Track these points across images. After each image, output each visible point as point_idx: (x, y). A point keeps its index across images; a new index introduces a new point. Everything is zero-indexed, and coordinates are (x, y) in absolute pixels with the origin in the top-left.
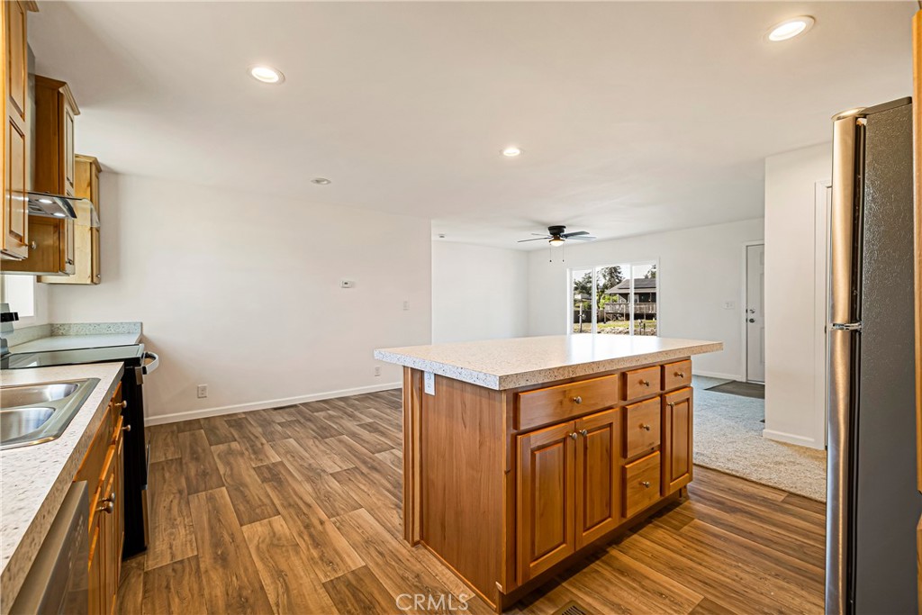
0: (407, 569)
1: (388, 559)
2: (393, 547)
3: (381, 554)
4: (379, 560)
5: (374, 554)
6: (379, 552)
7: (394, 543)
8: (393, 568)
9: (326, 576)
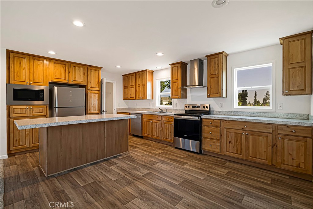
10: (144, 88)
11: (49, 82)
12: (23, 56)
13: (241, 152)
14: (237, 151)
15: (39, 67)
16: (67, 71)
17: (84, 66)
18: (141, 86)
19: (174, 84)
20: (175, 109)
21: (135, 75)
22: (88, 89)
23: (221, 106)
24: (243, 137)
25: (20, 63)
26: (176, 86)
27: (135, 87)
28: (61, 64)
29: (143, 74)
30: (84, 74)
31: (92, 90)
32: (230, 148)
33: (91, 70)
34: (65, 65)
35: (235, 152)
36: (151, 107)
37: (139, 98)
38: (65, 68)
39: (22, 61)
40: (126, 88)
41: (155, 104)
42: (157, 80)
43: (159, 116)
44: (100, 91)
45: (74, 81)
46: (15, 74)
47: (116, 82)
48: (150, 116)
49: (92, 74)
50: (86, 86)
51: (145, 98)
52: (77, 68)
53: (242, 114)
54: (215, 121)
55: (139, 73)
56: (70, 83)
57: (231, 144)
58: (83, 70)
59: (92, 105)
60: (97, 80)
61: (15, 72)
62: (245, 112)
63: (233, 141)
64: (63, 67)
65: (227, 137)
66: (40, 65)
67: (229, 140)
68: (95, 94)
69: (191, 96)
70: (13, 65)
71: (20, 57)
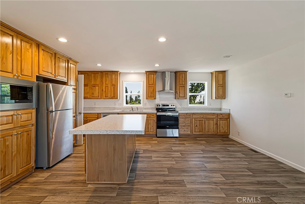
13: (202, 131)
14: (200, 130)
18: (110, 86)
19: (150, 87)
20: (144, 107)
21: (100, 74)
23: (181, 105)
24: (203, 122)
26: (152, 90)
29: (113, 75)
32: (197, 130)
35: (199, 131)
37: (107, 98)
44: (76, 90)
51: (116, 98)
53: (193, 109)
54: (188, 114)
55: (107, 73)
57: (197, 127)
62: (195, 108)
63: (198, 125)
65: (195, 123)
67: (196, 125)
69: (160, 97)
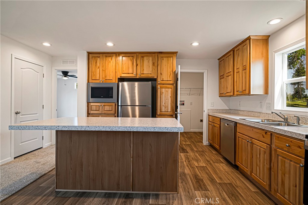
0: (183, 185)
1: (187, 190)
2: (184, 193)
3: (189, 192)
4: (190, 190)
5: (191, 193)
6: (189, 193)
7: (182, 194)
8: (187, 187)
9: (208, 193)
10: (246, 73)
11: (118, 78)
12: (98, 55)
15: (109, 63)
16: (135, 64)
17: (153, 54)
18: (241, 70)
21: (232, 55)
22: (159, 83)
25: (96, 62)
27: (232, 73)
28: (129, 57)
29: (244, 47)
30: (154, 64)
31: (163, 84)
33: (162, 58)
34: (133, 57)
36: (264, 110)
37: (238, 93)
38: (132, 60)
39: (97, 59)
40: (222, 78)
41: (272, 104)
42: (276, 52)
43: (266, 133)
44: (175, 85)
45: (141, 75)
46: (93, 73)
47: (206, 71)
48: (248, 128)
49: (164, 63)
50: (156, 79)
51: (247, 92)
52: (145, 58)
55: (238, 48)
56: (138, 77)
58: (152, 59)
59: (163, 103)
60: (170, 70)
61: (93, 71)
64: (130, 59)
66: (110, 61)
68: (167, 89)
70: (91, 65)
71: (96, 57)
